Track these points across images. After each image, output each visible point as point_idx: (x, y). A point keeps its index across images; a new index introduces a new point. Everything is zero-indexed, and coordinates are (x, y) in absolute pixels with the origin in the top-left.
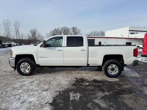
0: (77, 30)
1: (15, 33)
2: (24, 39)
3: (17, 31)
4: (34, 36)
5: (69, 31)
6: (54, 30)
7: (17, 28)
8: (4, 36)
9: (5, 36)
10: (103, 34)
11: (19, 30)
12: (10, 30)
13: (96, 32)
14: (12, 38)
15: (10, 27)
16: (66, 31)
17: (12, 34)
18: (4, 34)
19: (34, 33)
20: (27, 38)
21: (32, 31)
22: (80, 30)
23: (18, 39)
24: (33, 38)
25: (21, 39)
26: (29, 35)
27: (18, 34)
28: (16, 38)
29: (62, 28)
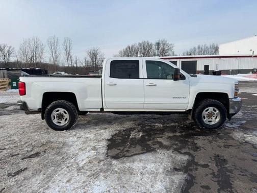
0: (167, 45)
1: (65, 56)
2: (78, 66)
3: (68, 54)
4: (94, 60)
5: (151, 48)
6: (126, 49)
7: (68, 49)
8: (50, 63)
9: (52, 62)
10: (216, 49)
11: (70, 51)
12: (57, 53)
13: (203, 48)
14: (61, 65)
15: (58, 48)
16: (146, 49)
17: (61, 59)
18: (50, 60)
19: (94, 55)
20: (84, 64)
21: (90, 53)
22: (171, 44)
23: (70, 66)
24: (93, 64)
25: (75, 66)
26: (87, 60)
27: (69, 59)
28: (66, 65)
29: (140, 44)
